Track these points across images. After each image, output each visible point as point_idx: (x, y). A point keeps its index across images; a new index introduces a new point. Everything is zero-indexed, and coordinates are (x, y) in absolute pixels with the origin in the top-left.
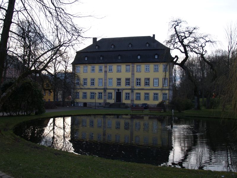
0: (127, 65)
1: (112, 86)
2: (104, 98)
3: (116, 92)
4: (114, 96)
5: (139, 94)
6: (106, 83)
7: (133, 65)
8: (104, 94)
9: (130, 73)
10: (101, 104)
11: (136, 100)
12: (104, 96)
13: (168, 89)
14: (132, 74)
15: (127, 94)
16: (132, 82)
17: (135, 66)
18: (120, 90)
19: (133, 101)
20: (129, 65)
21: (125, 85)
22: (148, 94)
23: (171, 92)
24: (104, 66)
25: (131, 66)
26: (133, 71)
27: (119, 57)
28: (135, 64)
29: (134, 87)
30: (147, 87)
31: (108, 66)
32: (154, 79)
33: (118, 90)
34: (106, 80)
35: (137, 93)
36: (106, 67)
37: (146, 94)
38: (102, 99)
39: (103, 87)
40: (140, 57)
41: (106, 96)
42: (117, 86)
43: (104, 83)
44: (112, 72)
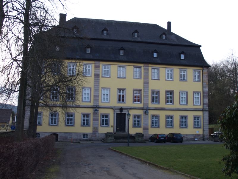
0: (135, 67)
1: (109, 102)
2: (93, 125)
3: (117, 114)
4: (112, 120)
5: (157, 117)
6: (98, 96)
7: (147, 68)
8: (94, 116)
9: (142, 81)
10: (87, 135)
11: (152, 127)
12: (94, 120)
13: (202, 110)
14: (145, 83)
15: (135, 117)
16: (144, 97)
17: (150, 69)
18: (123, 111)
19: (147, 129)
20: (140, 67)
21: (133, 102)
22: (171, 117)
23: (207, 114)
24: (93, 65)
25: (143, 68)
26: (146, 77)
27: (122, 52)
28: (150, 65)
29: (148, 105)
30: (169, 106)
31: (101, 66)
32: (180, 92)
33: (121, 109)
34: (97, 90)
35: (153, 116)
36: (97, 67)
37: (167, 117)
38: (89, 126)
39: (91, 104)
40: (158, 55)
41: (98, 120)
42: (117, 103)
43: (94, 96)
44: (110, 77)
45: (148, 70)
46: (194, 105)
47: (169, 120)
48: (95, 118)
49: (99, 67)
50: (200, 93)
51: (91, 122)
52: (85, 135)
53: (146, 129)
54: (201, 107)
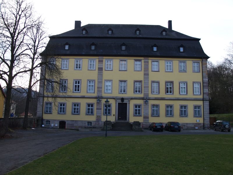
0: (136, 60)
1: (111, 93)
2: (96, 114)
3: (119, 103)
4: (114, 109)
5: (157, 106)
6: (101, 88)
7: (146, 60)
8: (97, 106)
9: (142, 73)
10: (91, 123)
11: (152, 116)
12: (97, 109)
13: (202, 99)
14: (145, 74)
15: (136, 107)
16: (144, 88)
17: (150, 61)
18: (125, 101)
19: (148, 118)
20: (140, 60)
21: (134, 92)
22: (171, 106)
23: (207, 103)
24: (97, 60)
25: (143, 61)
26: (146, 69)
27: (124, 48)
28: (150, 58)
29: (148, 95)
30: (169, 96)
31: (104, 60)
32: (179, 83)
33: (122, 99)
34: (100, 82)
35: (153, 106)
36: (101, 61)
37: (167, 106)
38: (93, 115)
39: (95, 95)
40: (157, 49)
41: (101, 109)
42: (119, 93)
43: (98, 88)
44: (112, 70)
45: (148, 62)
46: (194, 95)
47: (169, 109)
48: (98, 107)
49: (102, 61)
50: (200, 84)
51: (95, 111)
52: (90, 123)
53: (146, 117)
54: (201, 97)
